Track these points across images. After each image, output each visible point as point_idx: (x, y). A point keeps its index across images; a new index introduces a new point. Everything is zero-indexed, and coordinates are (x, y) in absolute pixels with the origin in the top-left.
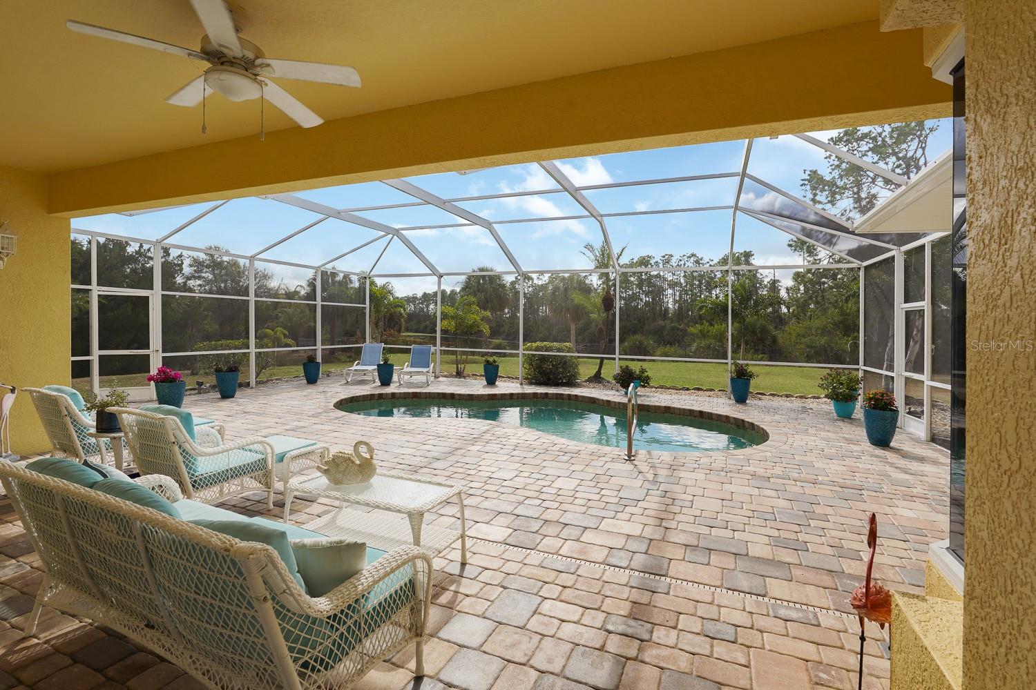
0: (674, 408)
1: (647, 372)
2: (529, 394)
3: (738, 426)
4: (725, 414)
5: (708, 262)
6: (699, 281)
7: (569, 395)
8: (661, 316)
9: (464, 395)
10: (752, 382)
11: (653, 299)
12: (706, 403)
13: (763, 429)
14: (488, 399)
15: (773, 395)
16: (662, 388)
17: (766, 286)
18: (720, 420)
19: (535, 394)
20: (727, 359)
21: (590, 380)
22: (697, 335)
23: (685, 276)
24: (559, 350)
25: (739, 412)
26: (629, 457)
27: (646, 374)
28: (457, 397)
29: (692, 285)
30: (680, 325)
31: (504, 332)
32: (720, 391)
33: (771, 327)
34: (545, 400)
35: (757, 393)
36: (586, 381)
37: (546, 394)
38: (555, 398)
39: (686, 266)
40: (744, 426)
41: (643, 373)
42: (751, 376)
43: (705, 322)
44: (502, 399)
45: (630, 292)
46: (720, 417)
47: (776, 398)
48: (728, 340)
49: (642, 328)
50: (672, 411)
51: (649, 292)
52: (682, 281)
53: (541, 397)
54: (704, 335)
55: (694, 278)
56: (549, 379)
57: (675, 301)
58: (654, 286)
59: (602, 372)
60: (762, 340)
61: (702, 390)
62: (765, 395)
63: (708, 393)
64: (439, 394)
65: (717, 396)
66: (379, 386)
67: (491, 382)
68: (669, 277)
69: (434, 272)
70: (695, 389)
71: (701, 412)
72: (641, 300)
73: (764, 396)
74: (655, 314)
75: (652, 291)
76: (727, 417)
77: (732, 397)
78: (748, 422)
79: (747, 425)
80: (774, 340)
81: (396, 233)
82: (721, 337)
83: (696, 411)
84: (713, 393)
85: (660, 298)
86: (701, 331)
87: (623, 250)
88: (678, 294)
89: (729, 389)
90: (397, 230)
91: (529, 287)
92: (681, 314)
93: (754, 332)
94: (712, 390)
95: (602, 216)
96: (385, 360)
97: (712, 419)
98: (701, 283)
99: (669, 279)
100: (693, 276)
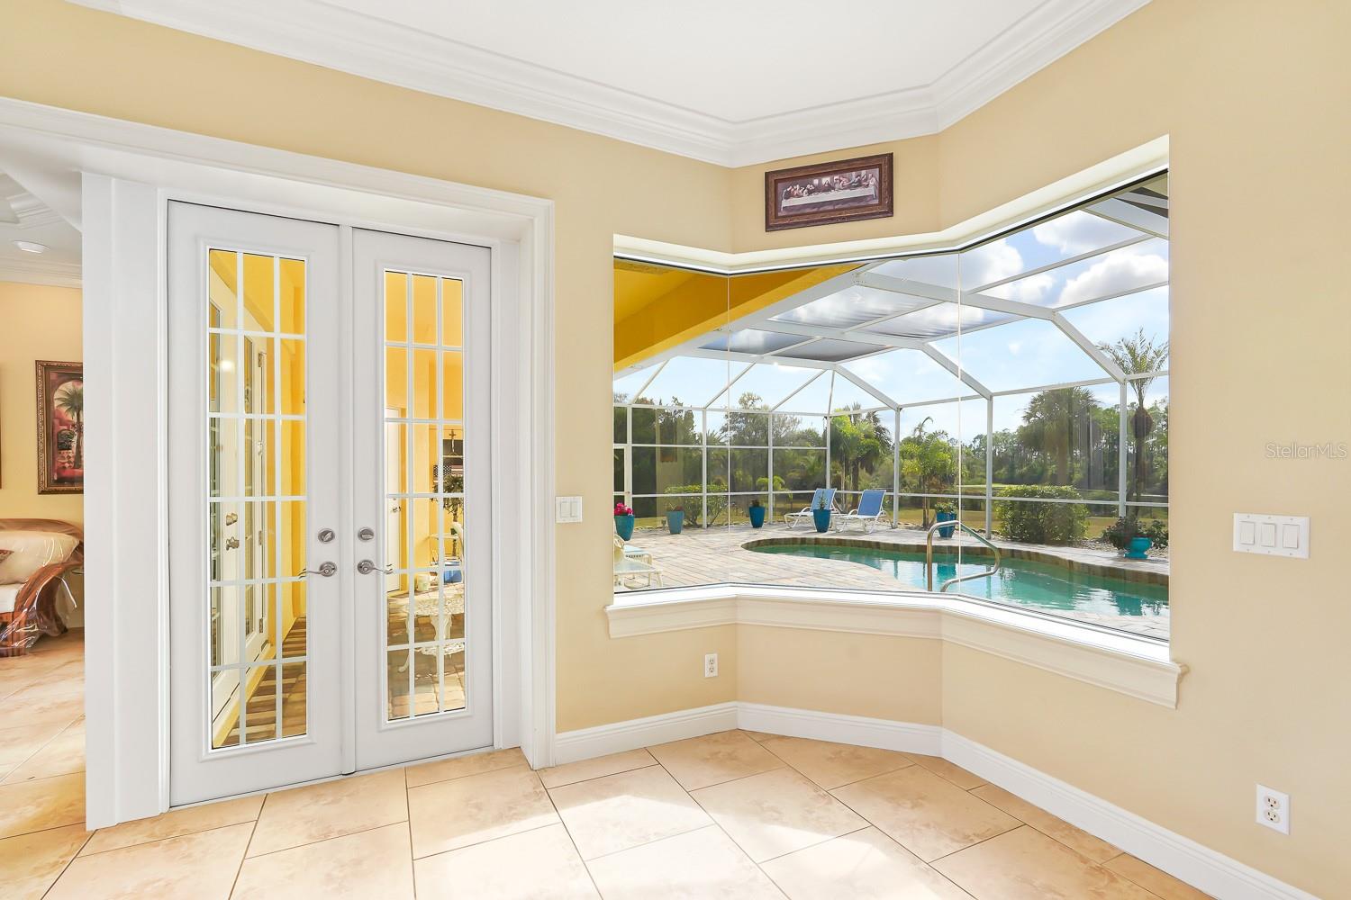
66: (815, 530)
96: (824, 506)
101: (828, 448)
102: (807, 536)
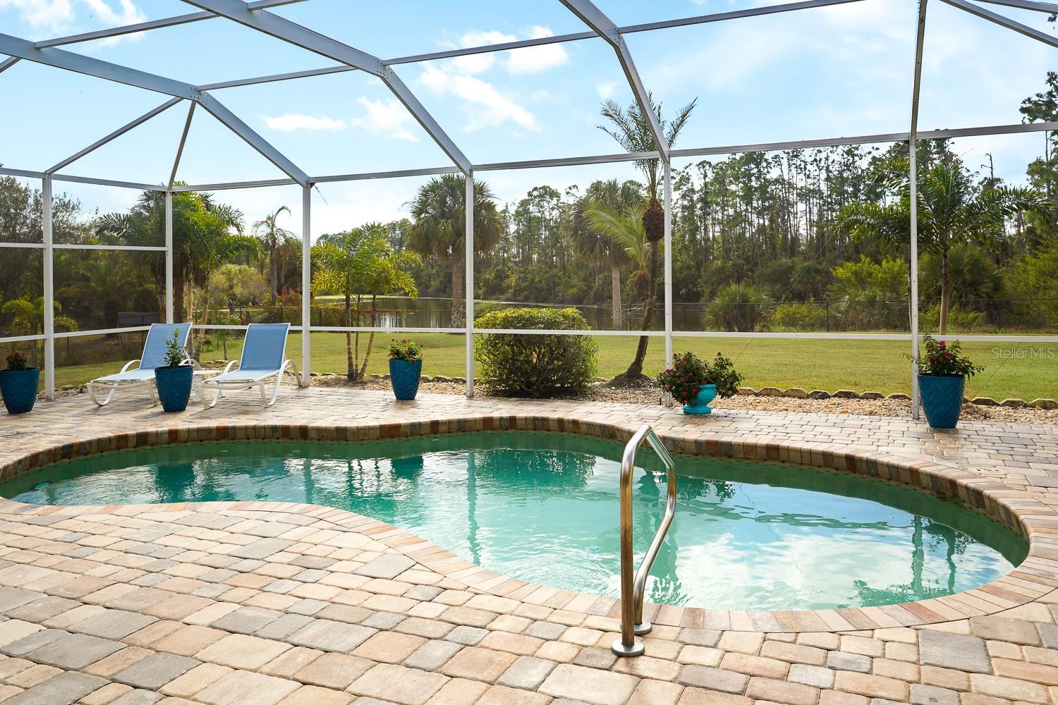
0: (788, 449)
1: (731, 365)
2: (475, 421)
3: (941, 496)
4: (907, 464)
5: (870, 153)
6: (854, 186)
7: (560, 421)
8: (785, 250)
9: (326, 430)
10: (969, 382)
11: (771, 221)
12: (863, 433)
13: (1006, 509)
14: (382, 437)
15: (1014, 405)
16: (768, 395)
17: (975, 190)
18: (898, 479)
19: (488, 422)
20: (907, 329)
21: (619, 382)
22: (849, 280)
23: (828, 179)
24: (550, 324)
25: (942, 457)
26: (628, 643)
27: (730, 370)
28: (313, 434)
29: (841, 193)
30: (820, 264)
31: (509, 287)
32: (894, 397)
33: (989, 261)
34: (510, 431)
35: (977, 402)
36: (610, 385)
37: (513, 420)
38: (531, 426)
39: (830, 160)
40: (956, 495)
41: (723, 367)
42: (966, 369)
43: (862, 257)
44: (412, 434)
45: (731, 212)
46: (894, 472)
47: (1021, 413)
48: (910, 290)
49: (753, 271)
50: (783, 455)
51: (765, 209)
52: (823, 187)
53: (501, 427)
54: (861, 280)
55: (843, 181)
56: (529, 385)
57: (811, 223)
58: (772, 197)
59: (644, 364)
60: (974, 285)
61: (855, 396)
62: (994, 404)
63: (868, 405)
64: (274, 429)
65: (891, 413)
66: (161, 413)
67: (405, 394)
68: (800, 181)
69: (295, 176)
70: (840, 395)
71: (851, 461)
72: (751, 224)
73: (992, 410)
74: (774, 247)
75: (770, 206)
76: (913, 472)
77: (922, 412)
78: (967, 488)
79: (962, 493)
80: (997, 285)
81: (198, 96)
82: (897, 284)
83: (839, 457)
84: (878, 402)
85: (783, 219)
86: (856, 274)
87: (684, 116)
88: (815, 210)
89: (915, 392)
90: (199, 90)
91: (553, 209)
92: (821, 244)
93: (958, 272)
94: (876, 396)
95: (620, 32)
96: (173, 358)
97: (877, 475)
98: (856, 191)
99: (799, 186)
100: (842, 177)
101: (169, 248)
102: (151, 429)
